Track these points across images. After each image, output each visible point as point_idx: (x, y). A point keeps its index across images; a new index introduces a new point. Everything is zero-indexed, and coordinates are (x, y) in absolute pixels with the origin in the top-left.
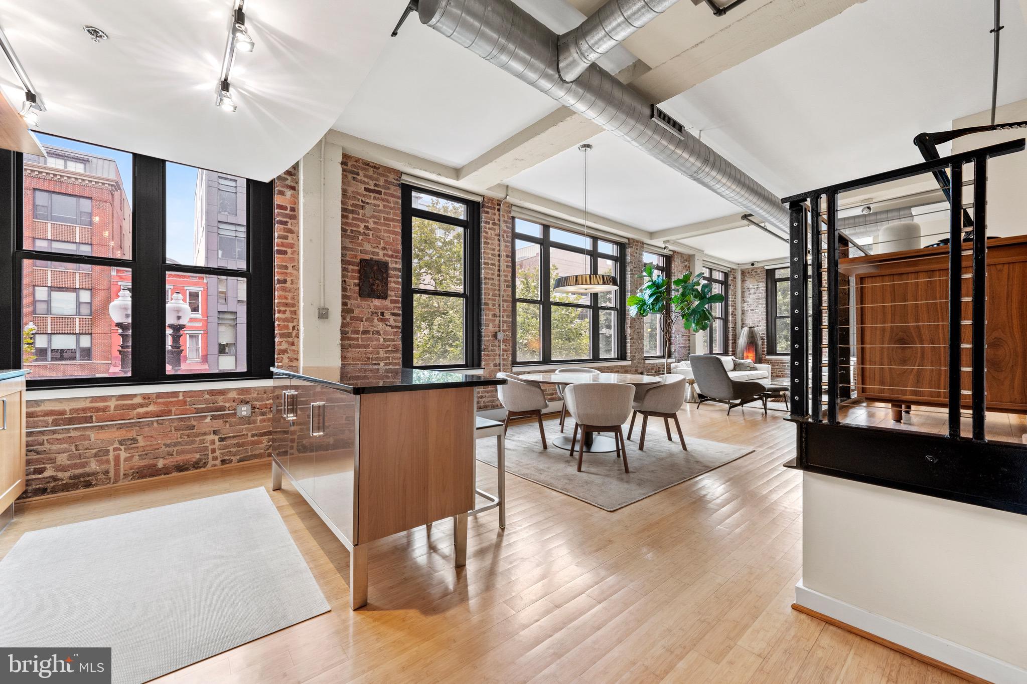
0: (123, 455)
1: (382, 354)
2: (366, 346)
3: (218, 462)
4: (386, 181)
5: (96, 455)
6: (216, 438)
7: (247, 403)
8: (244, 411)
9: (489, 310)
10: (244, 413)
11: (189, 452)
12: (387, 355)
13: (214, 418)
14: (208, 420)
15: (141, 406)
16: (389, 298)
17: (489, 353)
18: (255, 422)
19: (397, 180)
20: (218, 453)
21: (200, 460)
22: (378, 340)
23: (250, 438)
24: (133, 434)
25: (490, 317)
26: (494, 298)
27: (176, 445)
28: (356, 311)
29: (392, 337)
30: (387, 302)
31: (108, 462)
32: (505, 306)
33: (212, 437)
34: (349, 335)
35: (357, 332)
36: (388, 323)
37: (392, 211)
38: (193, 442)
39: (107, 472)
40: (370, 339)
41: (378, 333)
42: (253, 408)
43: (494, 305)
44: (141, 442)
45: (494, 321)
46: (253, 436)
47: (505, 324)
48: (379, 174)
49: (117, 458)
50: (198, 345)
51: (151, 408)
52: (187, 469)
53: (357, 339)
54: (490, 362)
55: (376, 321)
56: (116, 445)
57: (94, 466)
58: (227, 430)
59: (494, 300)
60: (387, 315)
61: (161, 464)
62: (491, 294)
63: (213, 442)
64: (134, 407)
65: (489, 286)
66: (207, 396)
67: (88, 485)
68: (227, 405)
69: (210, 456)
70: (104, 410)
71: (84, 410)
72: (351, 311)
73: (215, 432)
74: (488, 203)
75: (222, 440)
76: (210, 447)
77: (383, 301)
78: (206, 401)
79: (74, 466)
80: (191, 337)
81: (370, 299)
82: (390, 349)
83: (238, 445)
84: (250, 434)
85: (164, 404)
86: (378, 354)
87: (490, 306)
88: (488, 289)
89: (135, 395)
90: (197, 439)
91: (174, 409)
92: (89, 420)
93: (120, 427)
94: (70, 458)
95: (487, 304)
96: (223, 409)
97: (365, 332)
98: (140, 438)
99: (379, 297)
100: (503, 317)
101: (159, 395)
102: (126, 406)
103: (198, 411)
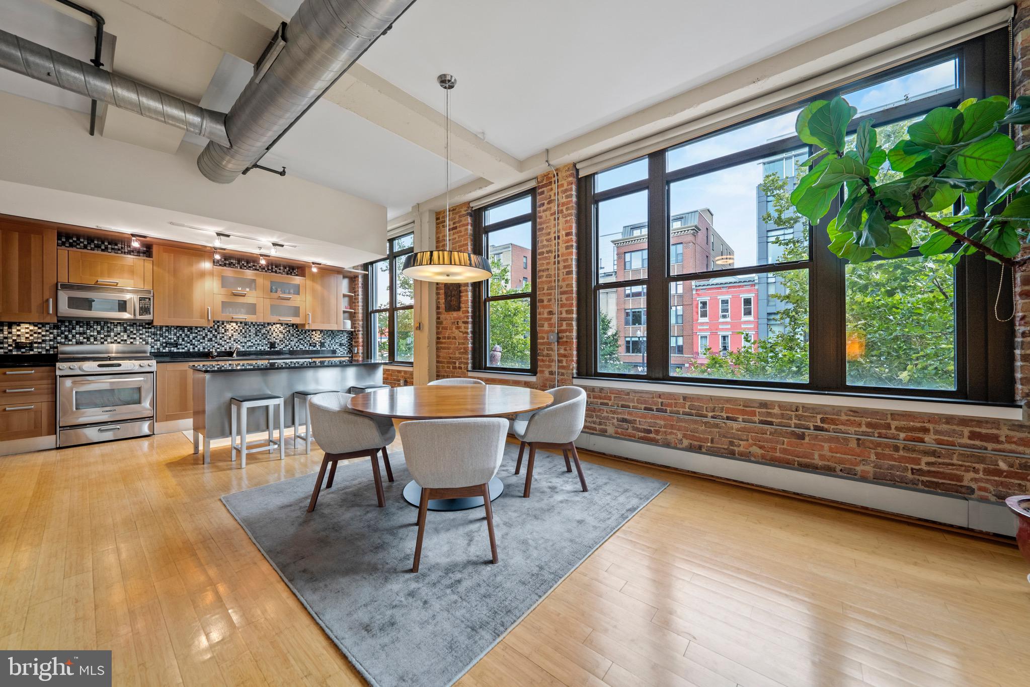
1: (457, 355)
2: (449, 348)
4: (460, 216)
9: (544, 307)
12: (460, 356)
16: (462, 310)
17: (545, 358)
19: (467, 210)
22: (455, 344)
25: (546, 316)
26: (549, 291)
28: (444, 323)
29: (462, 341)
30: (460, 314)
32: (564, 299)
34: (441, 340)
35: (444, 338)
36: (461, 330)
37: (463, 239)
40: (450, 343)
41: (455, 338)
43: (549, 300)
45: (550, 319)
47: (564, 323)
48: (456, 213)
53: (445, 343)
54: (544, 369)
55: (454, 329)
59: (550, 294)
60: (461, 324)
62: (546, 288)
65: (544, 279)
72: (441, 323)
74: (542, 181)
77: (458, 313)
81: (451, 313)
82: (462, 351)
86: (455, 354)
87: (545, 303)
88: (542, 282)
95: (542, 301)
97: (449, 338)
99: (455, 310)
100: (561, 314)
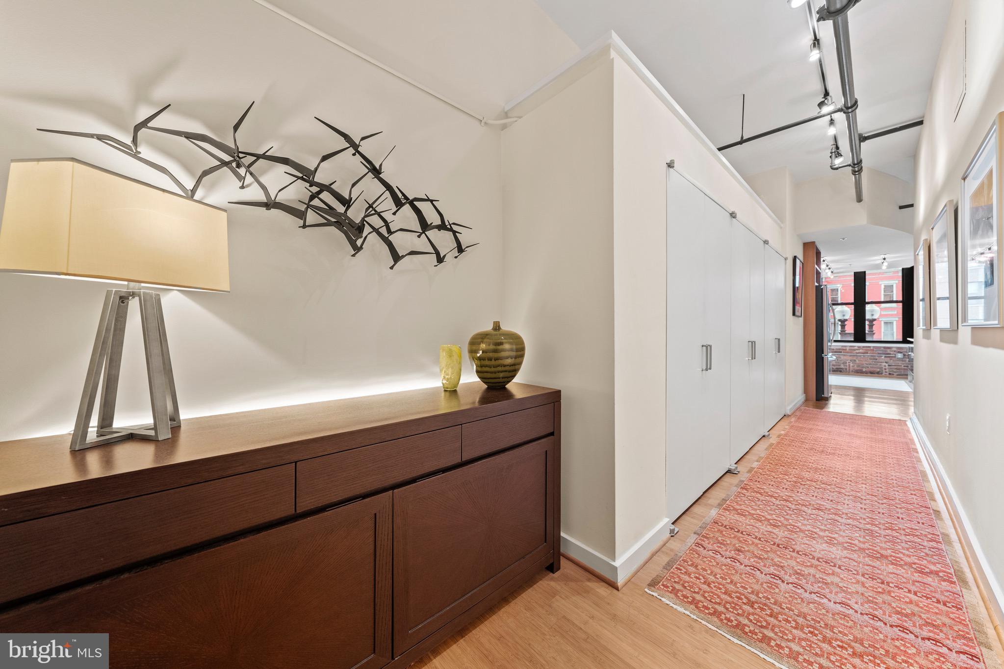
0: (851, 365)
3: (887, 374)
5: (843, 363)
6: (887, 365)
7: (901, 353)
8: (900, 356)
10: (899, 357)
11: (875, 368)
13: (885, 357)
14: (883, 357)
15: (857, 350)
18: (905, 361)
20: (887, 370)
21: (880, 371)
23: (903, 367)
24: (855, 359)
27: (870, 364)
31: (846, 366)
33: (885, 364)
38: (876, 365)
39: (846, 369)
42: (904, 355)
44: (857, 362)
46: (904, 366)
49: (849, 365)
50: (893, 330)
51: (860, 351)
52: (874, 374)
56: (849, 361)
57: (842, 366)
58: (891, 362)
61: (864, 370)
63: (885, 366)
64: (855, 350)
66: (882, 349)
67: (841, 371)
68: (892, 353)
69: (884, 371)
70: (845, 350)
71: (840, 349)
73: (886, 362)
75: (889, 365)
76: (884, 368)
78: (882, 351)
79: (836, 365)
80: (886, 323)
83: (896, 369)
84: (903, 365)
85: (866, 350)
89: (855, 346)
90: (878, 364)
91: (869, 352)
92: (841, 352)
93: (850, 356)
94: (836, 363)
96: (890, 354)
98: (857, 360)
101: (864, 347)
102: (852, 350)
103: (879, 354)
